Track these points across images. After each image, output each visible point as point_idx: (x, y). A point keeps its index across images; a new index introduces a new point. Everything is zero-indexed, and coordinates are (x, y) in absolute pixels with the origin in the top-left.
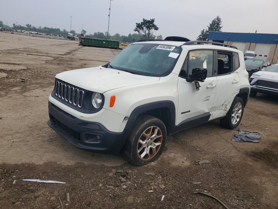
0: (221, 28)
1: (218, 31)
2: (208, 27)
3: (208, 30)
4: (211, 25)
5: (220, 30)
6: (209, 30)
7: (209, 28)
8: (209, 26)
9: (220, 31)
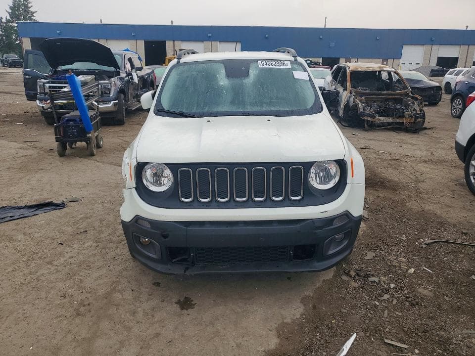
0: (35, 15)
1: (30, 19)
2: (8, 12)
3: (9, 18)
4: (11, 8)
5: (34, 18)
6: (12, 18)
7: (10, 14)
8: (10, 11)
9: (34, 20)
